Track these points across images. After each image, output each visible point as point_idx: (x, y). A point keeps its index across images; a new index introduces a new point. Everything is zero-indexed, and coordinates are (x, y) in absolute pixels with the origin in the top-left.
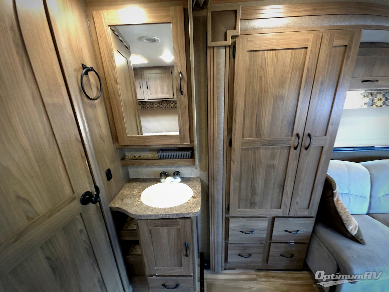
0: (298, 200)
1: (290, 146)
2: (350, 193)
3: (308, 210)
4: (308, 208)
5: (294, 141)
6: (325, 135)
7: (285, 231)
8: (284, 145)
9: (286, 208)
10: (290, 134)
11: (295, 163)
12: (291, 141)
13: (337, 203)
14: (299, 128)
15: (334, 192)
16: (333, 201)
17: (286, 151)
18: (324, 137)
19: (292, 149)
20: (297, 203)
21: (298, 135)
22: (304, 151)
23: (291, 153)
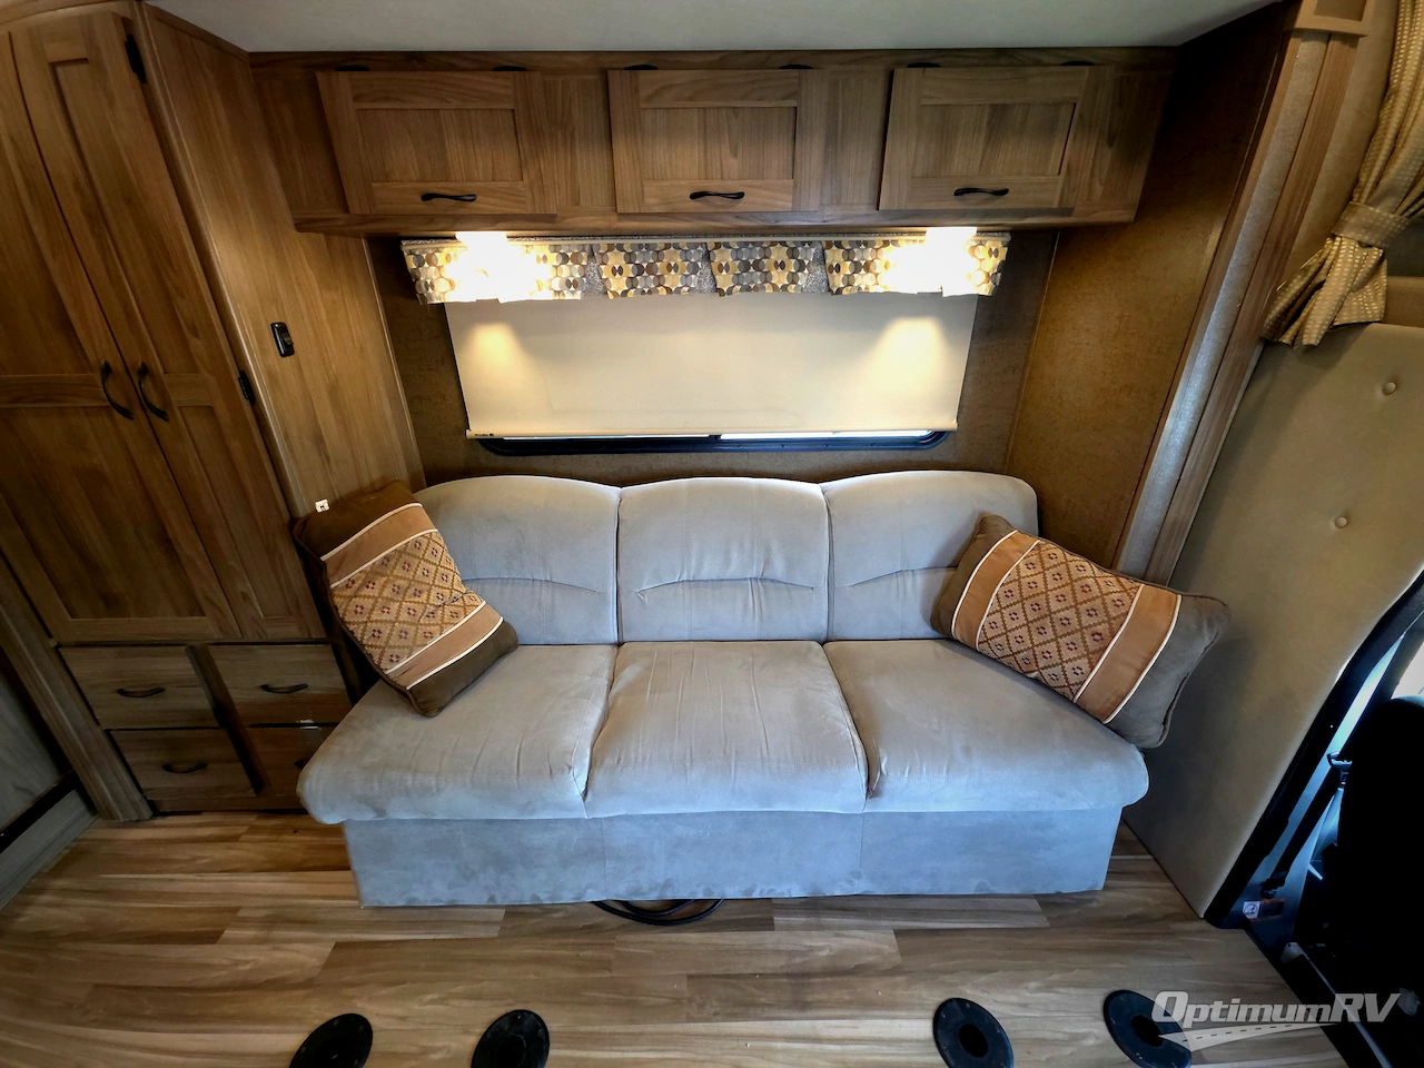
0: (242, 588)
3: (292, 618)
4: (289, 612)
7: (263, 687)
9: (221, 613)
11: (159, 463)
12: (98, 386)
14: (97, 343)
19: (118, 416)
20: (244, 596)
23: (123, 429)
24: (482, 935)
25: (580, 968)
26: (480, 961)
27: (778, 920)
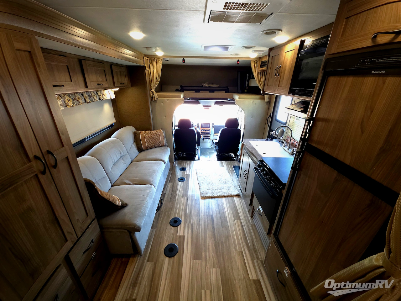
0: (77, 218)
1: (35, 173)
2: (97, 180)
3: (88, 217)
4: (87, 215)
5: (37, 166)
6: (63, 146)
7: (83, 254)
8: (28, 177)
9: (72, 234)
10: (25, 160)
11: (53, 187)
12: (33, 167)
13: (102, 194)
14: (32, 150)
15: (96, 188)
16: (99, 194)
17: (34, 182)
18: (63, 148)
19: (40, 176)
20: (78, 220)
21: (36, 157)
22: (54, 171)
23: (42, 181)
24: (155, 232)
25: (165, 215)
26: (160, 230)
27: (164, 193)
